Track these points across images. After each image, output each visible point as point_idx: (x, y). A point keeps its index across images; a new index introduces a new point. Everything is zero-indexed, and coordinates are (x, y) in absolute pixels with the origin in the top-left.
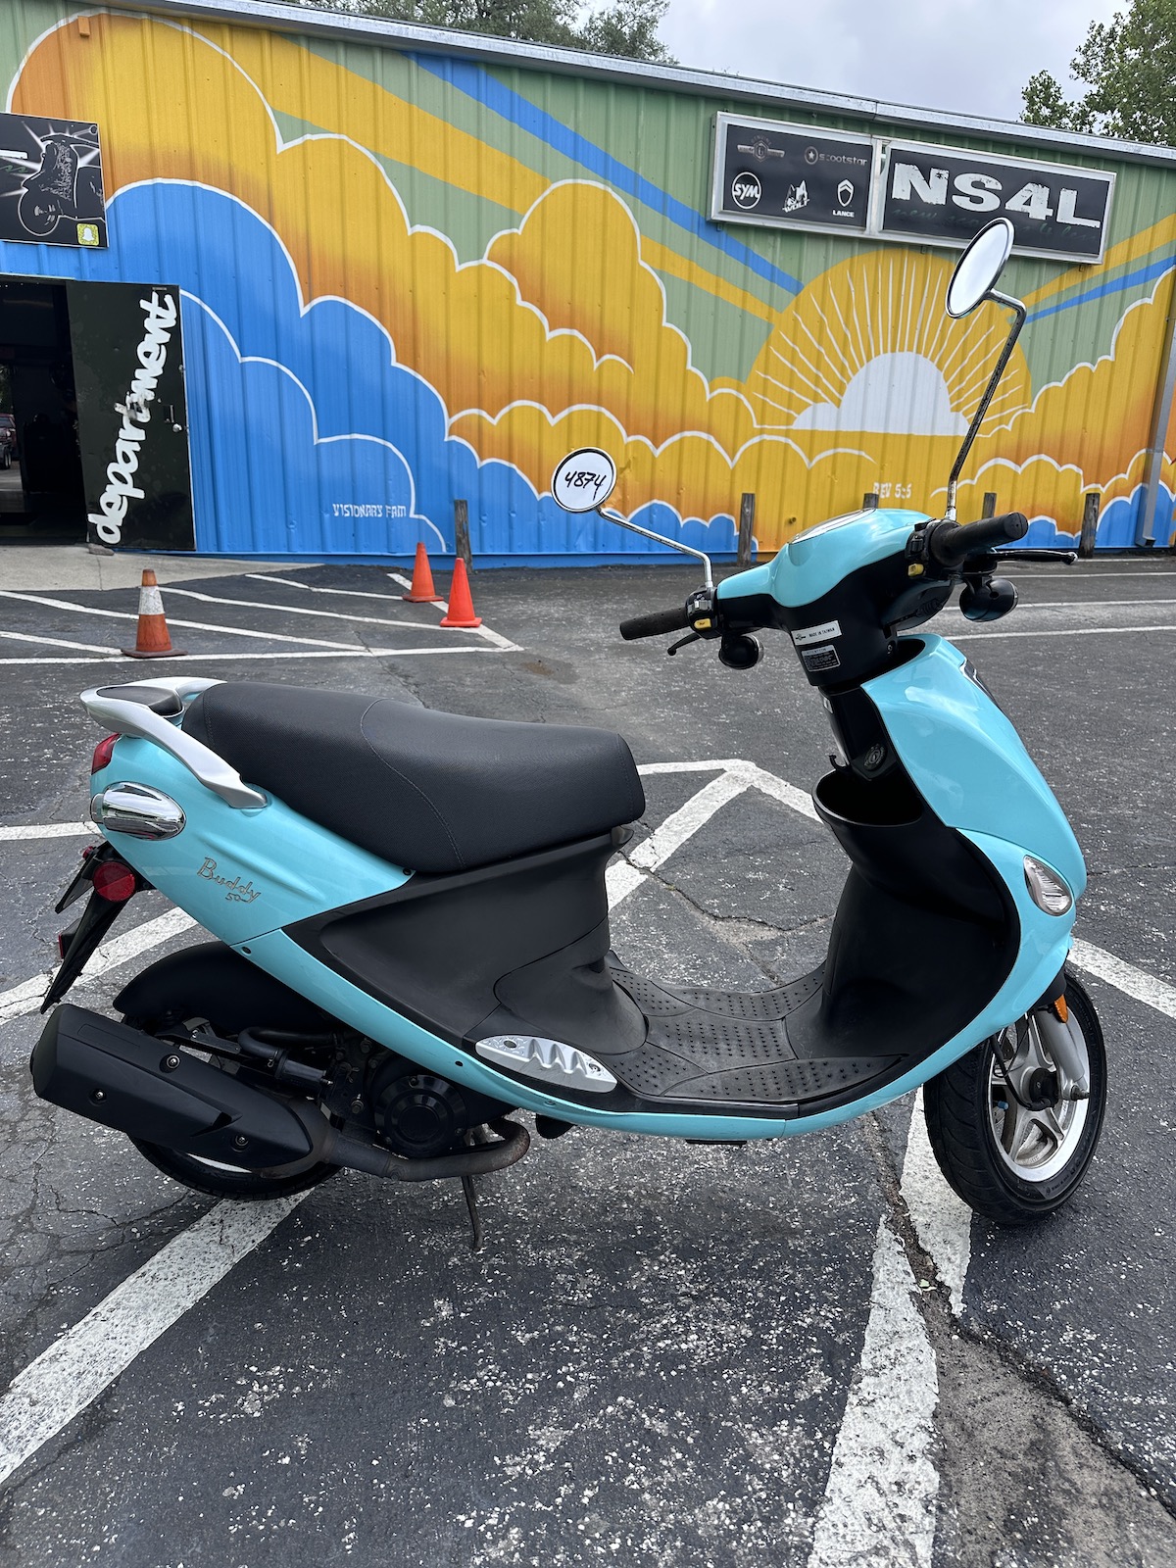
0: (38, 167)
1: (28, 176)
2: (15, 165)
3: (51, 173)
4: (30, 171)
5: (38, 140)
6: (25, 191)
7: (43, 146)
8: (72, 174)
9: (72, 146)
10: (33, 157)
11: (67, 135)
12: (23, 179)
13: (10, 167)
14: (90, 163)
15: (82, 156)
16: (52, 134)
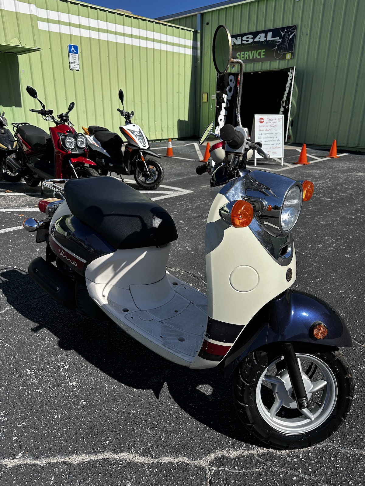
0: (280, 40)
1: (278, 43)
2: (277, 41)
3: (284, 41)
4: (279, 42)
5: (282, 33)
6: (277, 47)
7: (283, 34)
8: (288, 40)
9: (289, 33)
10: (280, 39)
11: (289, 30)
12: (277, 44)
13: (275, 42)
14: (293, 36)
15: (291, 35)
16: (286, 30)
